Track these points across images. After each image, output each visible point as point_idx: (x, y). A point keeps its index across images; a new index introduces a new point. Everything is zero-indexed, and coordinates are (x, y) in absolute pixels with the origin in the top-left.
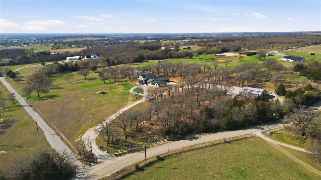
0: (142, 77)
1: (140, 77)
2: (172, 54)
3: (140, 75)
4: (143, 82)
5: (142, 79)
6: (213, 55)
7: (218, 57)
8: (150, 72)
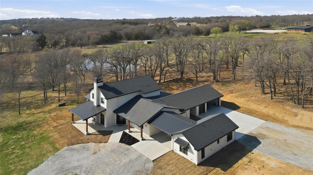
0: (102, 96)
1: (94, 91)
2: (170, 30)
3: (95, 85)
4: (109, 118)
5: (104, 106)
6: (242, 32)
7: (254, 34)
8: (135, 64)
